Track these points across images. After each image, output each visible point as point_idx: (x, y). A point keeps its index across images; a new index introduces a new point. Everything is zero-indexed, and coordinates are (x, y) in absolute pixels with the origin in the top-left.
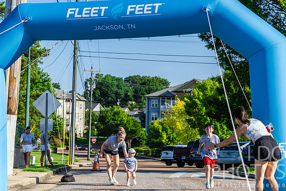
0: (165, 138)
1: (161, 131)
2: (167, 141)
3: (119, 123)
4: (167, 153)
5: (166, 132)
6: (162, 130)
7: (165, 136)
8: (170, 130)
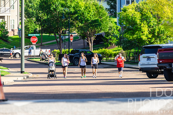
2: (150, 36)
3: (72, 10)
4: (149, 58)
5: (148, 23)
8: (154, 19)
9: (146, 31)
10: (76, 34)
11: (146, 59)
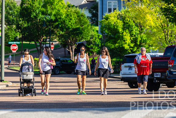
0: (128, 41)
1: (121, 30)
2: (132, 45)
3: (53, 18)
4: (130, 68)
5: (130, 32)
6: (124, 29)
7: (128, 38)
8: (136, 28)
9: (129, 40)
10: (57, 43)
11: (128, 68)
